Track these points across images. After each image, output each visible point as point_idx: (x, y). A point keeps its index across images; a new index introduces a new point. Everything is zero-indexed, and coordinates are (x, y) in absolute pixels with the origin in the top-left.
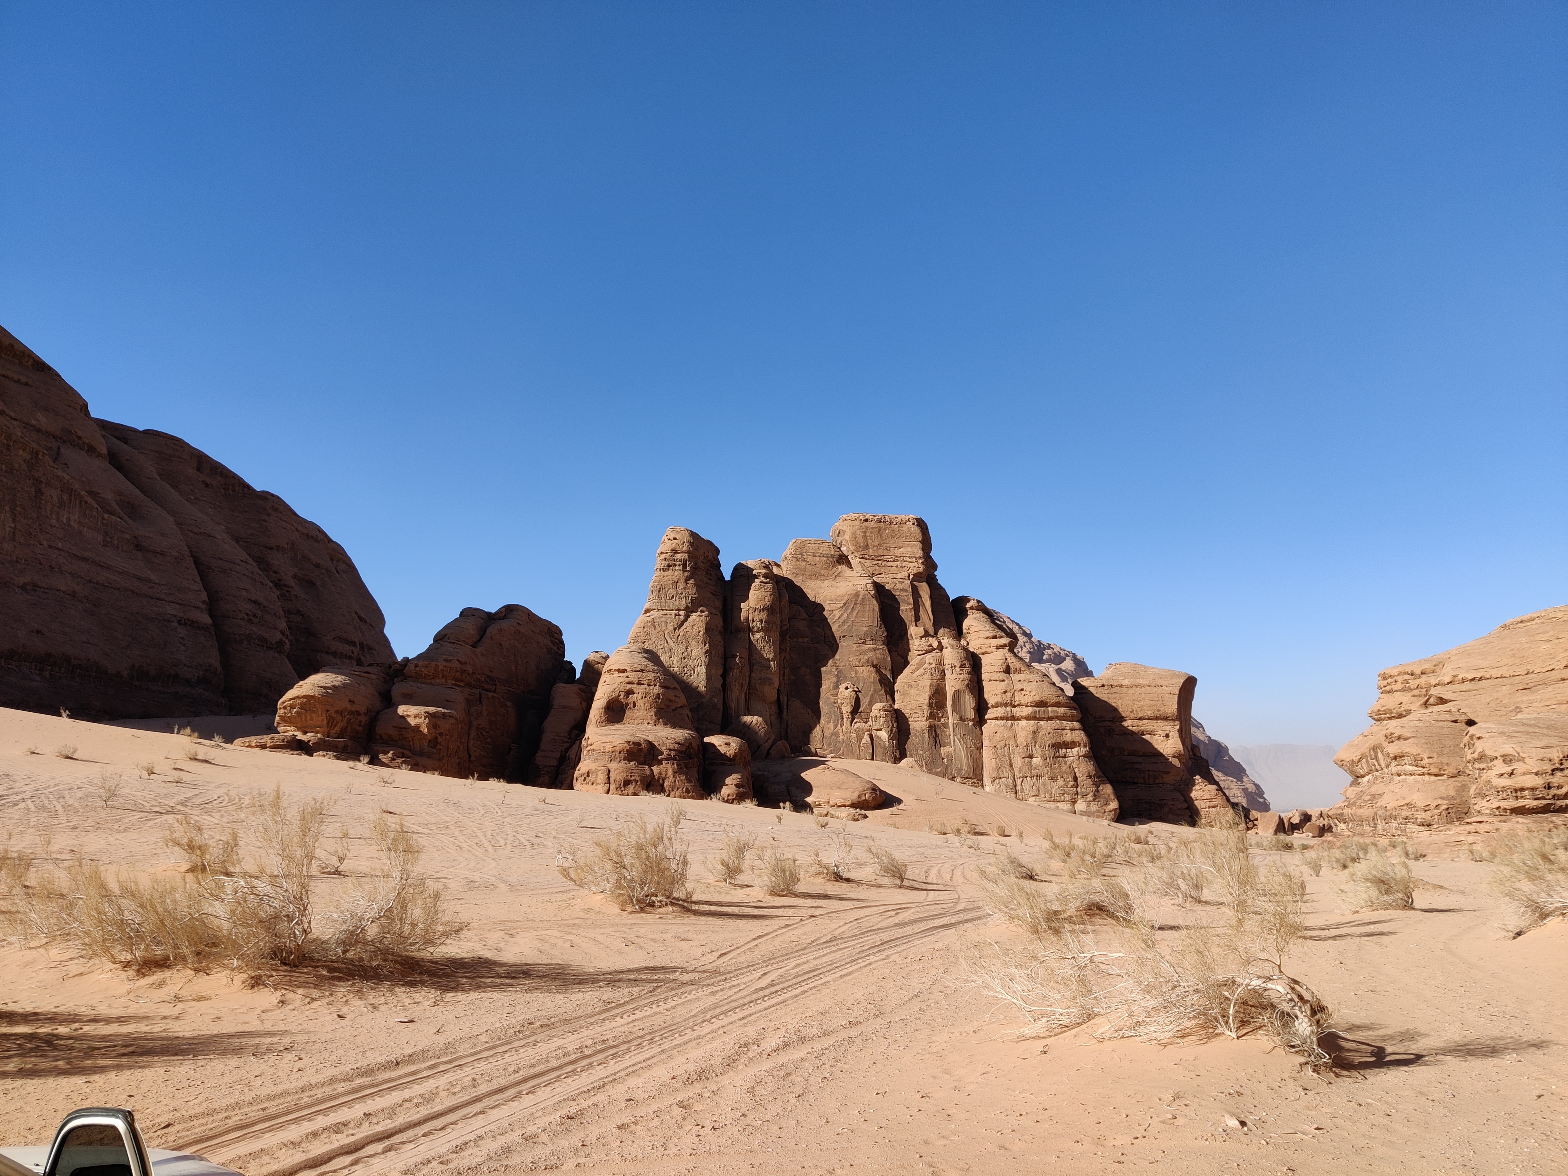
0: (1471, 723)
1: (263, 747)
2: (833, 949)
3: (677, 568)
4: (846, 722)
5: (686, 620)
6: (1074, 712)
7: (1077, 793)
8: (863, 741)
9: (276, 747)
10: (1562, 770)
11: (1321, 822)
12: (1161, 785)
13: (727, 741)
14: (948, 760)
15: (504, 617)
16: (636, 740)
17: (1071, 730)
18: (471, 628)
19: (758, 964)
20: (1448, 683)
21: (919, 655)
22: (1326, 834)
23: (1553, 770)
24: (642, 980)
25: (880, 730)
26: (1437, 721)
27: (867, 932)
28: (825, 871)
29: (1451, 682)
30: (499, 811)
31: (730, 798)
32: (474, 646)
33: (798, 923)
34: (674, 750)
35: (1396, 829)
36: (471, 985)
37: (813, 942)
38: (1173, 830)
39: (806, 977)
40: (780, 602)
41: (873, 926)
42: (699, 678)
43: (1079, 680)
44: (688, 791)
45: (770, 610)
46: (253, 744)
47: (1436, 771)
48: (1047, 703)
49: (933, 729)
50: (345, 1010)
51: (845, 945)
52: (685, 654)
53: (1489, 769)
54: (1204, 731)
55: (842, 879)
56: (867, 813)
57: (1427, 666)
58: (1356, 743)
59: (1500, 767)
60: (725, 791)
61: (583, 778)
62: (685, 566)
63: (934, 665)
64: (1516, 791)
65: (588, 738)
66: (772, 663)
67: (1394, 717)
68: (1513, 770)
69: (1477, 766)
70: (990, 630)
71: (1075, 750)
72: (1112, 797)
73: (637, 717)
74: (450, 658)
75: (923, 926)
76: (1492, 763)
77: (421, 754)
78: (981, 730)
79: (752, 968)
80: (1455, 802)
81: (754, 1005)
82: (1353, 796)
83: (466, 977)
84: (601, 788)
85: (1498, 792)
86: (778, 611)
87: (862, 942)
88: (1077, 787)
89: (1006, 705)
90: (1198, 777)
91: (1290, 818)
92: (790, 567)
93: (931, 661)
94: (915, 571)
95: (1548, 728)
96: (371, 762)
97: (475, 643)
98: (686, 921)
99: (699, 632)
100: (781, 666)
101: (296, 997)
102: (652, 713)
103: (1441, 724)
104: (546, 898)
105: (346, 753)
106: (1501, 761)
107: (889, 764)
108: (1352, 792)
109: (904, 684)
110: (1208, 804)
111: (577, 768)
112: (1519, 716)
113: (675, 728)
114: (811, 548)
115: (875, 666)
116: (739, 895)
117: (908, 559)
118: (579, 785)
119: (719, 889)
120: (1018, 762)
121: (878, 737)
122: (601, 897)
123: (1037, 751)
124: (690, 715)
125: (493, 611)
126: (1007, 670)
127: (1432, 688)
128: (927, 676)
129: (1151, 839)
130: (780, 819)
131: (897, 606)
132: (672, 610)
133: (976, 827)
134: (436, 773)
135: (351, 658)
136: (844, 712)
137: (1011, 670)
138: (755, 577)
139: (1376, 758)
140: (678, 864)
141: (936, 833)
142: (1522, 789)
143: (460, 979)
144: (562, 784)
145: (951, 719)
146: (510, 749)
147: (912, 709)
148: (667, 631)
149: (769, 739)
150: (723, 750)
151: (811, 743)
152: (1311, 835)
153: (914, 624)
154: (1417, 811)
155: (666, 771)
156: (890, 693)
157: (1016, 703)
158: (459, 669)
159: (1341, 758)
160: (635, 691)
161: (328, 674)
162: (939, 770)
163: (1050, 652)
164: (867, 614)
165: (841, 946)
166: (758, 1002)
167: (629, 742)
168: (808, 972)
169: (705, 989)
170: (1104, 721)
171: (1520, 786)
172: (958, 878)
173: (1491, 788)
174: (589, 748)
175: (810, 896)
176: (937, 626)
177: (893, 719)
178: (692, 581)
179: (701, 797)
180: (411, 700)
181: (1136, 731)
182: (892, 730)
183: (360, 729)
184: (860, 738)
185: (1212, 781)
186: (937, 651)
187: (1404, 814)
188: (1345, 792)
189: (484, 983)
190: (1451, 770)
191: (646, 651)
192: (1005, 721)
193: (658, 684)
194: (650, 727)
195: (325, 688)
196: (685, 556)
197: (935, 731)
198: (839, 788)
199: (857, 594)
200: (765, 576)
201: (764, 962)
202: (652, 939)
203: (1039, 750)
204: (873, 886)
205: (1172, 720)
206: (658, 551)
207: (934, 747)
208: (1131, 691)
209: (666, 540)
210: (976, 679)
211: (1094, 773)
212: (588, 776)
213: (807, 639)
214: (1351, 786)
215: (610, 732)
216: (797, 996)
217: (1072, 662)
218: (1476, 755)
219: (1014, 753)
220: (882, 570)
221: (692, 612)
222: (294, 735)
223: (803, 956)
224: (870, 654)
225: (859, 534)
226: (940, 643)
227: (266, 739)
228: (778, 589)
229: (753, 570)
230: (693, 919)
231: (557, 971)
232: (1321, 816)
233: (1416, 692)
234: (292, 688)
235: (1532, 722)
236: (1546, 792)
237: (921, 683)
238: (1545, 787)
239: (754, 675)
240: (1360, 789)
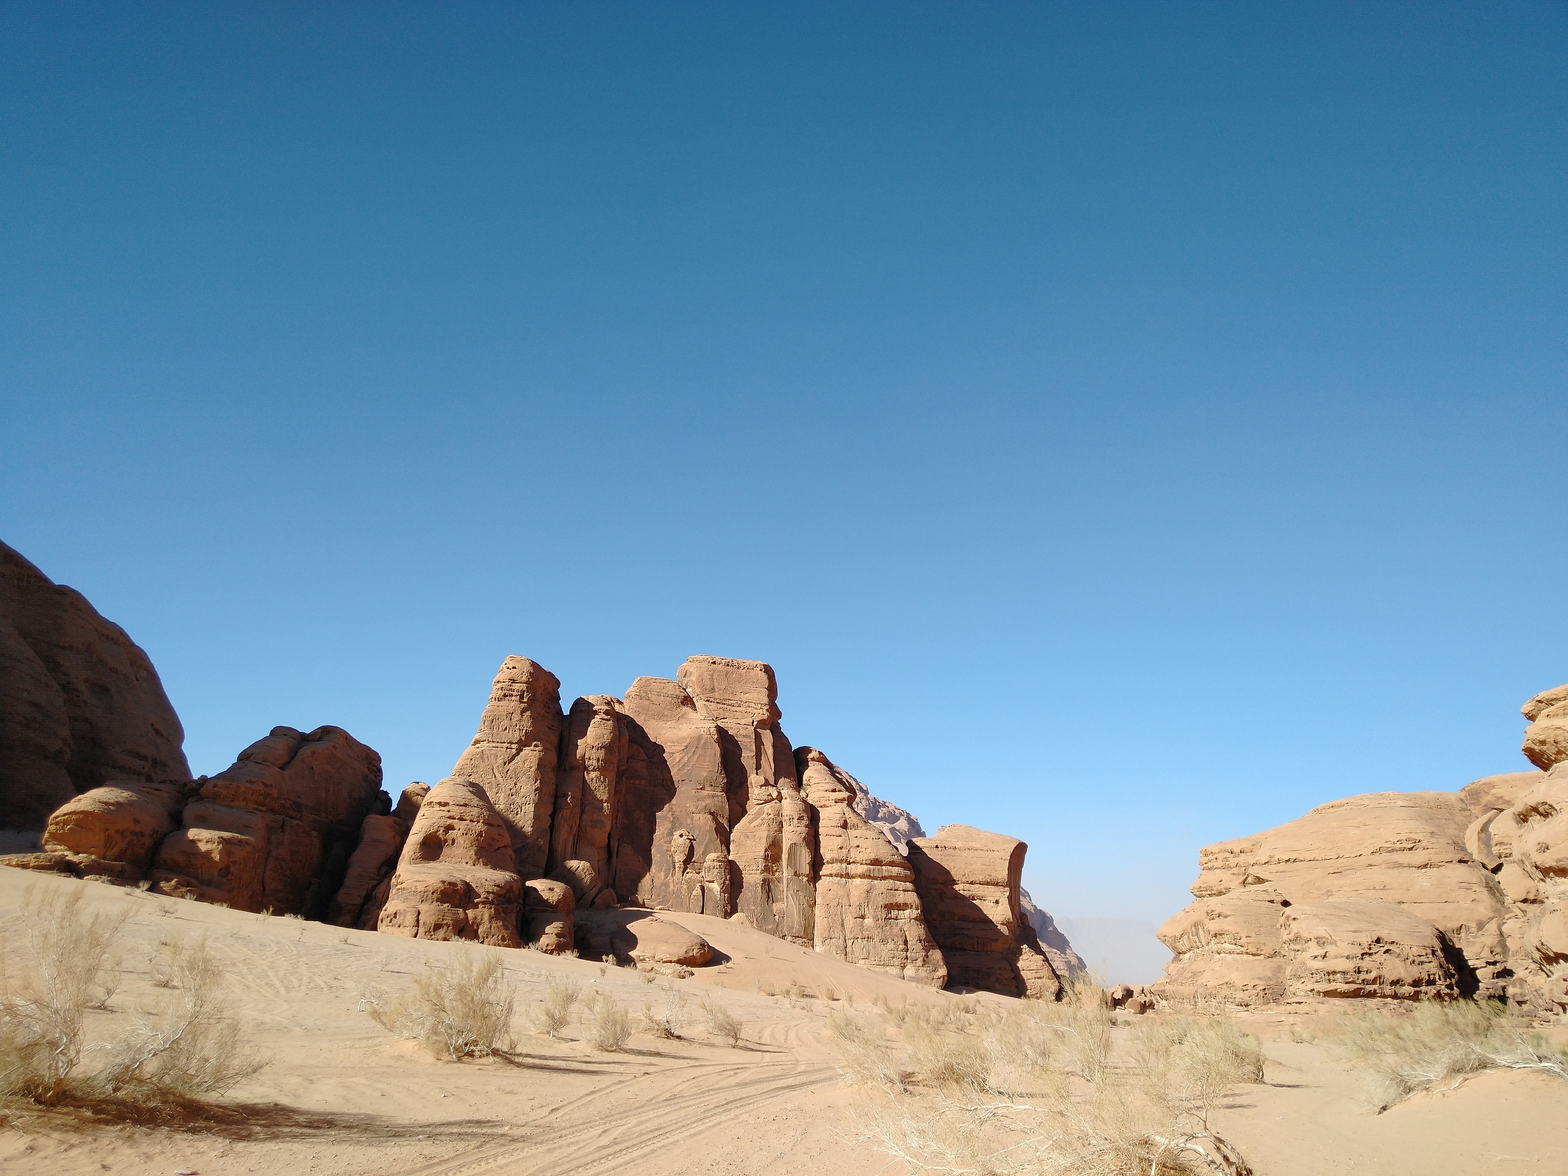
0: (1286, 904)
1: (25, 866)
2: (675, 1107)
3: (513, 698)
4: (678, 872)
5: (517, 754)
6: (908, 872)
7: (907, 958)
8: (694, 893)
9: (40, 868)
10: (1371, 954)
11: (1142, 999)
12: (989, 953)
13: (551, 887)
14: (779, 917)
15: (319, 739)
16: (452, 880)
17: (904, 891)
18: (281, 748)
19: (595, 1121)
20: (1265, 863)
21: (758, 804)
22: (1148, 1010)
23: (1363, 955)
24: (466, 1134)
25: (713, 882)
26: (1255, 900)
27: (708, 1091)
28: (656, 1027)
29: (1268, 862)
30: (294, 949)
31: (549, 948)
32: (282, 768)
33: (631, 1080)
34: (493, 893)
35: (1216, 1008)
36: (266, 1133)
37: (652, 1099)
38: (1000, 1001)
39: (651, 1136)
40: (620, 740)
41: (713, 1085)
42: (525, 819)
43: (914, 840)
44: (503, 939)
45: (608, 748)
46: (14, 863)
47: (1254, 950)
48: (882, 861)
49: (766, 883)
50: (110, 1160)
51: (686, 1104)
52: (513, 791)
53: (1304, 950)
54: (1030, 900)
55: (673, 1036)
56: (694, 970)
57: (1245, 845)
58: (1178, 918)
59: (1314, 949)
60: (544, 940)
61: (389, 919)
62: (522, 697)
63: (772, 816)
64: (1329, 974)
65: (399, 876)
66: (605, 804)
67: (1214, 894)
68: (1326, 952)
69: (1292, 947)
70: (831, 783)
71: (907, 912)
72: (941, 963)
73: (455, 855)
74: (254, 779)
75: (766, 1087)
76: (1306, 945)
77: (209, 883)
78: (815, 887)
79: (589, 1125)
80: (1272, 983)
81: (598, 1165)
82: (1174, 973)
83: (260, 1125)
84: (409, 931)
85: (1312, 974)
86: (616, 750)
87: (705, 1101)
88: (907, 952)
89: (841, 861)
90: (1025, 946)
91: (1113, 993)
92: (633, 705)
93: (770, 811)
94: (760, 719)
95: (1357, 912)
96: (151, 889)
97: (284, 765)
98: (508, 1073)
99: (531, 767)
100: (614, 809)
101: (50, 1142)
102: (472, 852)
103: (1258, 903)
104: (348, 1043)
105: (121, 878)
106: (1315, 943)
107: (720, 918)
108: (1173, 968)
109: (740, 834)
110: (1035, 975)
111: (384, 909)
112: (1331, 899)
113: (495, 869)
114: (656, 687)
115: (711, 814)
116: (564, 1049)
117: (753, 705)
118: (384, 927)
119: (541, 1042)
120: (850, 922)
121: (711, 890)
122: (415, 1043)
123: (869, 912)
124: (513, 856)
125: (308, 731)
126: (845, 826)
127: (1251, 867)
128: (765, 826)
129: (979, 1009)
130: (603, 972)
131: (740, 752)
132: (504, 743)
133: (805, 989)
134: (225, 905)
135: (140, 774)
136: (677, 861)
137: (849, 826)
138: (596, 713)
139: (1197, 934)
140: (502, 1010)
141: (764, 994)
142: (1334, 973)
143: (253, 1127)
144: (365, 926)
145: (786, 873)
146: (310, 884)
147: (747, 861)
148: (496, 765)
149: (595, 886)
150: (545, 895)
151: (639, 893)
152: (1132, 1011)
153: (755, 772)
154: (1236, 990)
155: (482, 915)
156: (726, 842)
157: (852, 860)
158: (262, 792)
159: (1164, 934)
160: (455, 826)
161: (113, 789)
162: (770, 927)
163: (885, 810)
164: (708, 758)
165: (683, 1105)
166: (603, 1161)
167: (444, 882)
168: (652, 1131)
169: (538, 1146)
170: (936, 884)
171: (1333, 969)
172: (793, 1040)
173: (1305, 970)
174: (399, 886)
175: (641, 1053)
176: (777, 775)
177: (727, 871)
178: (528, 713)
179: (518, 946)
180: (204, 823)
181: (967, 896)
182: (724, 883)
183: (142, 851)
184: (690, 890)
185: (1039, 951)
186: (776, 801)
187: (1224, 992)
188: (1167, 968)
189: (283, 1132)
190: (1268, 950)
191: (472, 785)
192: (839, 878)
193: (481, 821)
194: (468, 866)
195: (106, 803)
196: (524, 687)
197: (769, 885)
198: (666, 942)
199: (699, 738)
200: (606, 713)
201: (601, 1119)
202: (474, 1091)
203: (871, 911)
204: (705, 1045)
205: (1002, 886)
206: (495, 680)
207: (766, 903)
208: (964, 854)
209: (505, 669)
210: (813, 832)
211: (924, 937)
212: (395, 917)
213: (644, 781)
214: (1173, 961)
215: (424, 870)
216: (646, 1155)
217: (906, 822)
218: (1291, 936)
219: (846, 913)
220: (727, 715)
221: (525, 746)
222: (63, 855)
223: (643, 1114)
224: (709, 801)
225: (706, 676)
226: (779, 793)
227: (30, 858)
228: (619, 728)
229: (594, 706)
230: (517, 1071)
231: (366, 1122)
232: (1143, 992)
233: (1235, 870)
234: (69, 802)
235: (1343, 906)
236: (1356, 976)
237: (758, 834)
238: (1355, 972)
239: (585, 817)
240: (1181, 966)
